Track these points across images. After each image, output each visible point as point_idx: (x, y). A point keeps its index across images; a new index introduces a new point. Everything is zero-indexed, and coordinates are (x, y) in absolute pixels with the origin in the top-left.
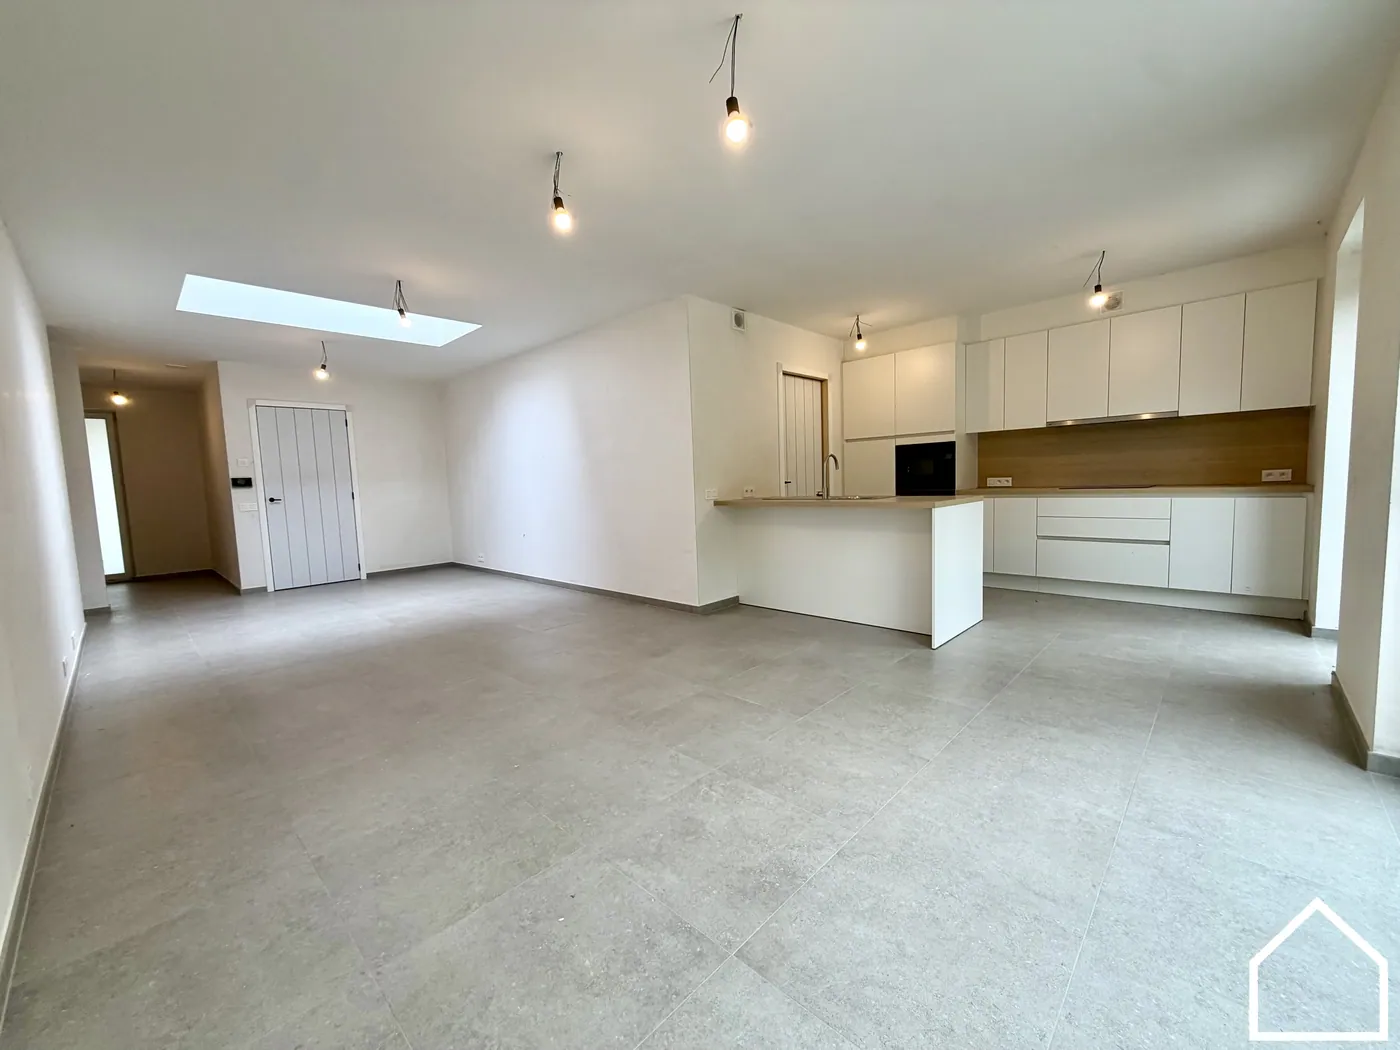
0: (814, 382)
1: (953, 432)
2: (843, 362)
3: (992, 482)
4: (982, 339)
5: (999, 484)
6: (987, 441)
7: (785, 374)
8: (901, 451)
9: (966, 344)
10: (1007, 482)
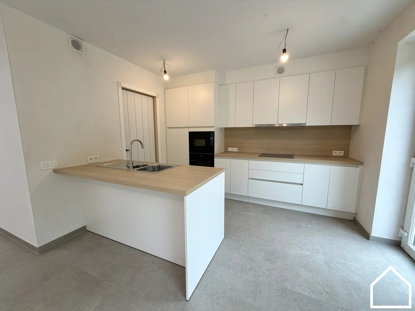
0: (149, 98)
1: (213, 127)
2: (165, 89)
3: (230, 149)
4: (226, 84)
5: (232, 150)
6: (228, 132)
7: (123, 88)
8: (191, 134)
9: (220, 85)
10: (235, 150)
